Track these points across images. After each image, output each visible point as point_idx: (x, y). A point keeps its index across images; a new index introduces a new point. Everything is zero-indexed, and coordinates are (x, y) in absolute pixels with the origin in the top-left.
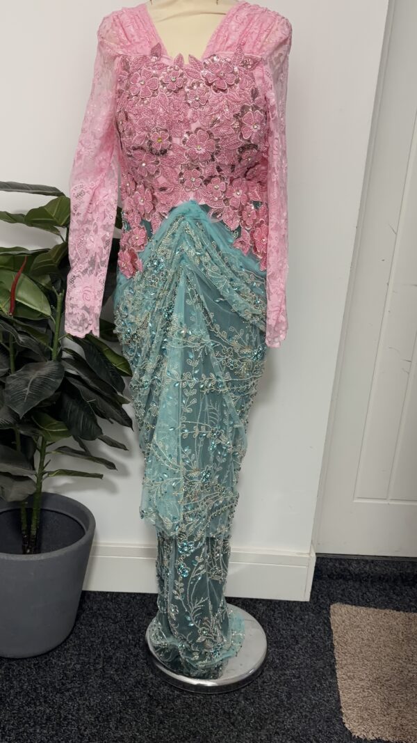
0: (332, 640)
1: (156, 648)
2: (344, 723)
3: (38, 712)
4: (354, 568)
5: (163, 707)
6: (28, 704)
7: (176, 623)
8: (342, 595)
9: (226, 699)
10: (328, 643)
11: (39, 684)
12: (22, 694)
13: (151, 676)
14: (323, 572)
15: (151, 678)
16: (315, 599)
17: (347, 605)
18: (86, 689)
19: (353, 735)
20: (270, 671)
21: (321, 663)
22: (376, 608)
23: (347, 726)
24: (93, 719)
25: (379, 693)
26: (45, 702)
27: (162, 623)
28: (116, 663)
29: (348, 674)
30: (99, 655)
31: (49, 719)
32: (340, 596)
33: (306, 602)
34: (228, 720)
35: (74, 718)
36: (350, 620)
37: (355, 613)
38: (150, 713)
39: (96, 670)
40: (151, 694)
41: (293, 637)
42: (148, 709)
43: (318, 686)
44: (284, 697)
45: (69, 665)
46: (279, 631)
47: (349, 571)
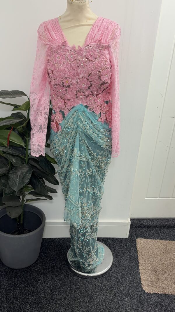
0: (137, 254)
1: (71, 262)
2: (142, 287)
3: (29, 289)
4: (145, 223)
5: (75, 285)
6: (25, 287)
7: (79, 255)
8: (141, 235)
9: (98, 280)
10: (136, 255)
11: (28, 278)
12: (22, 283)
13: (70, 272)
14: (134, 225)
15: (70, 274)
16: (130, 237)
17: (143, 239)
18: (46, 279)
19: (145, 292)
20: (114, 268)
21: (133, 264)
22: (153, 239)
23: (143, 288)
24: (50, 291)
25: (155, 275)
26: (31, 285)
27: (73, 252)
28: (56, 268)
29: (143, 268)
30: (50, 265)
31: (33, 292)
32: (140, 235)
33: (127, 238)
34: (100, 289)
35: (43, 291)
36: (144, 245)
37: (146, 242)
38: (71, 287)
39: (49, 271)
40: (71, 280)
41: (123, 253)
42: (70, 286)
43: (132, 273)
44: (120, 278)
45: (39, 270)
46: (117, 251)
47: (143, 224)
